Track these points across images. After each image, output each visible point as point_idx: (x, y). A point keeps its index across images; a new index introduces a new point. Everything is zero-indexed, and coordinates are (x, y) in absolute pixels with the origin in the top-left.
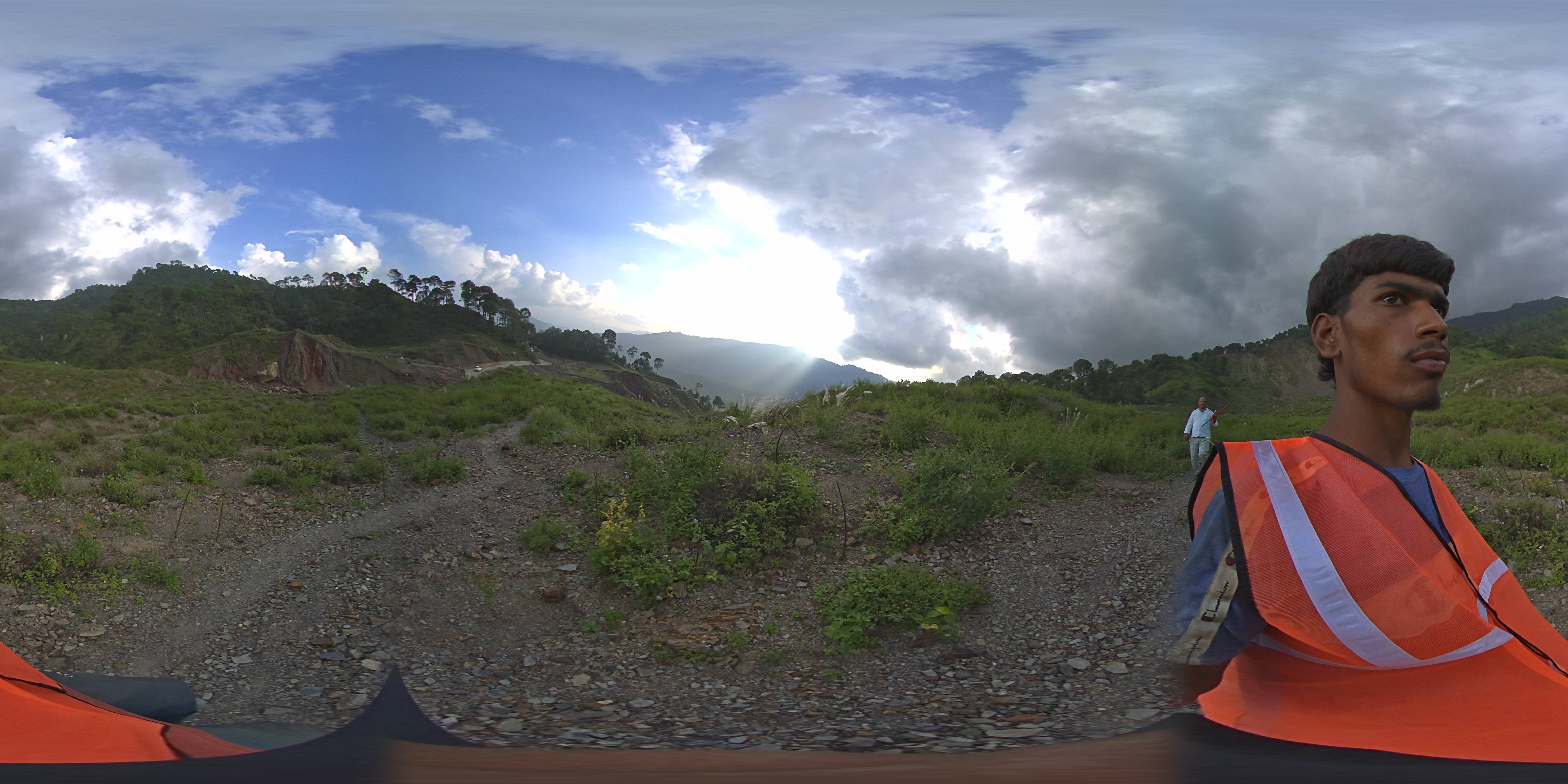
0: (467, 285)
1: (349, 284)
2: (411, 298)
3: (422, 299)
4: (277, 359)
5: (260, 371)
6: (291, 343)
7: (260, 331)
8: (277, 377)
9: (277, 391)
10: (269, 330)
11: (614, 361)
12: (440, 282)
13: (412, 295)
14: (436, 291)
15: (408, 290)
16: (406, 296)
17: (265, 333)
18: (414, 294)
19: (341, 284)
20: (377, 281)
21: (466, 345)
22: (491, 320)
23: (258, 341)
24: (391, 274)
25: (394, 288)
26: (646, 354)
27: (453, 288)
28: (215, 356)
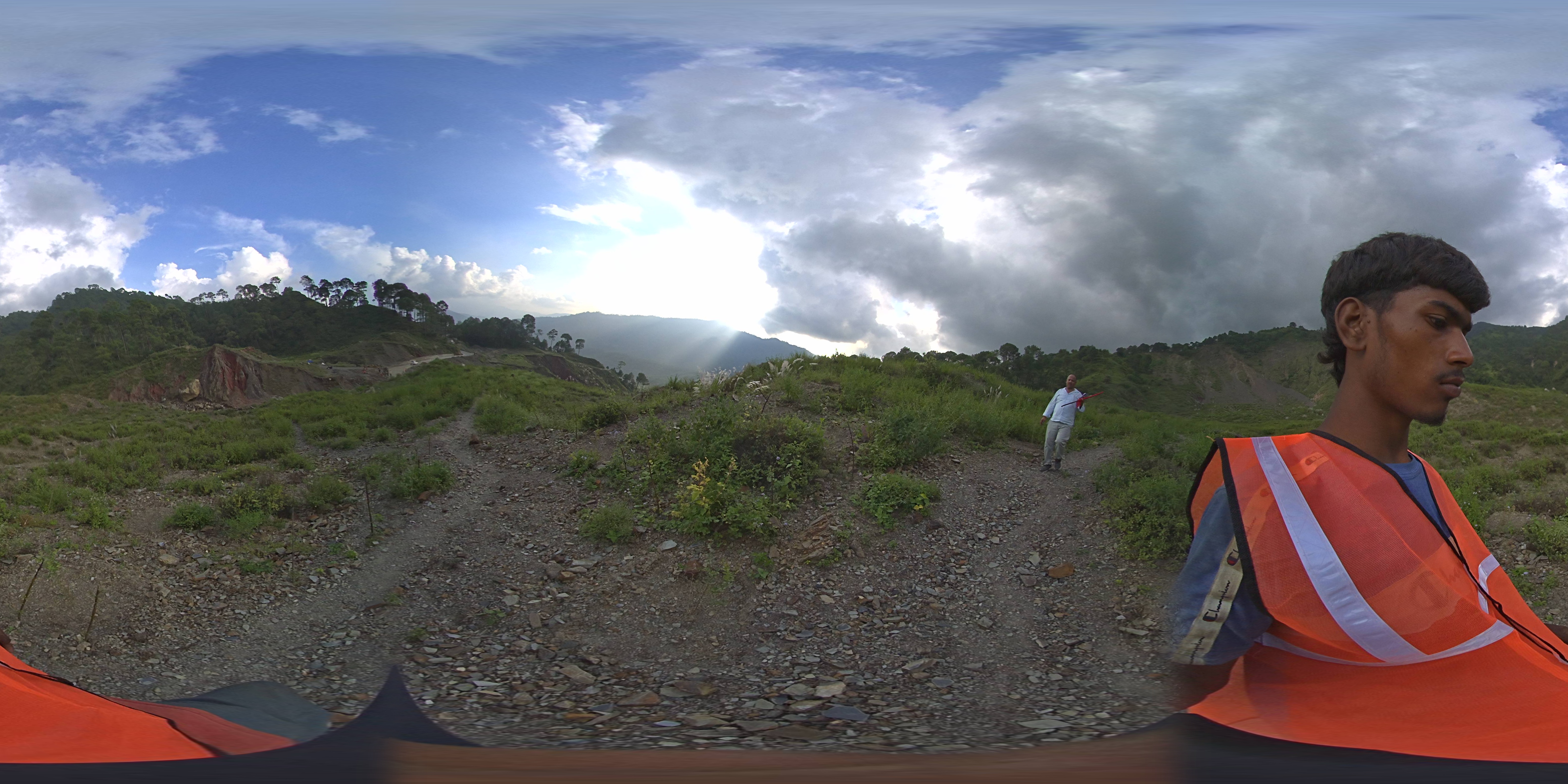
0: (379, 284)
1: (263, 295)
2: (324, 302)
3: (335, 303)
4: (199, 376)
5: (182, 389)
6: (211, 358)
7: (179, 349)
8: (199, 394)
9: (200, 408)
10: (188, 347)
11: (535, 346)
12: (351, 283)
13: (325, 300)
14: (348, 293)
15: (321, 295)
16: (319, 301)
17: (183, 351)
18: (327, 299)
19: (255, 296)
20: (290, 289)
21: (385, 343)
22: (409, 317)
23: (177, 360)
24: (303, 281)
25: (307, 295)
26: (566, 336)
27: (365, 289)
28: (135, 378)
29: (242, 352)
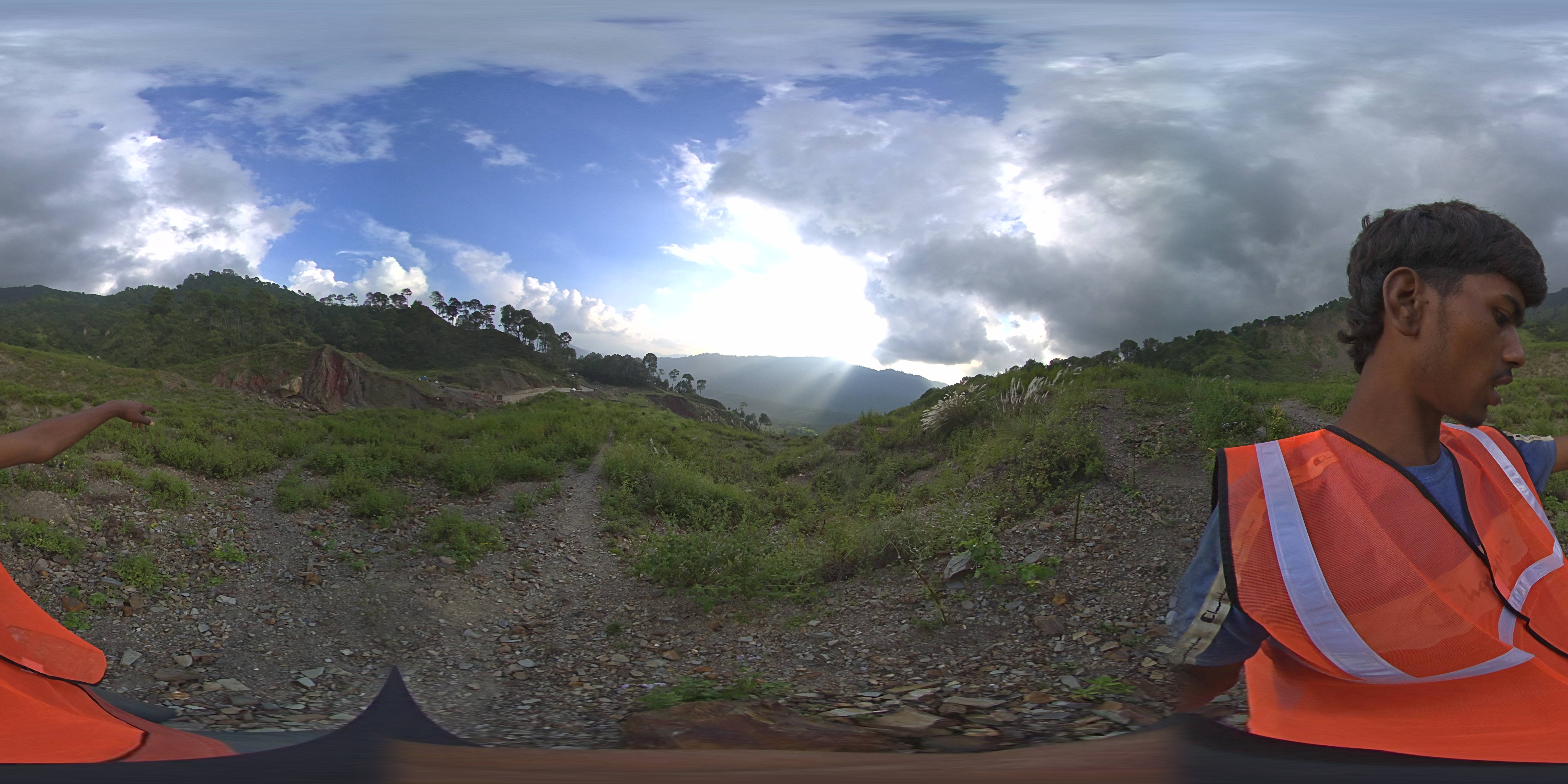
0: (507, 309)
1: (391, 304)
2: (451, 321)
3: (462, 324)
4: (302, 374)
5: (282, 385)
6: (318, 358)
7: (291, 344)
8: (299, 393)
9: (297, 407)
11: (656, 385)
12: (480, 305)
13: (452, 319)
14: (476, 315)
15: (449, 314)
16: (446, 319)
17: (295, 347)
18: (455, 318)
19: (384, 305)
20: (420, 303)
21: (504, 369)
22: (531, 346)
23: (286, 355)
24: (434, 297)
25: (435, 311)
26: (688, 376)
27: (493, 313)
28: (241, 366)
29: (352, 356)
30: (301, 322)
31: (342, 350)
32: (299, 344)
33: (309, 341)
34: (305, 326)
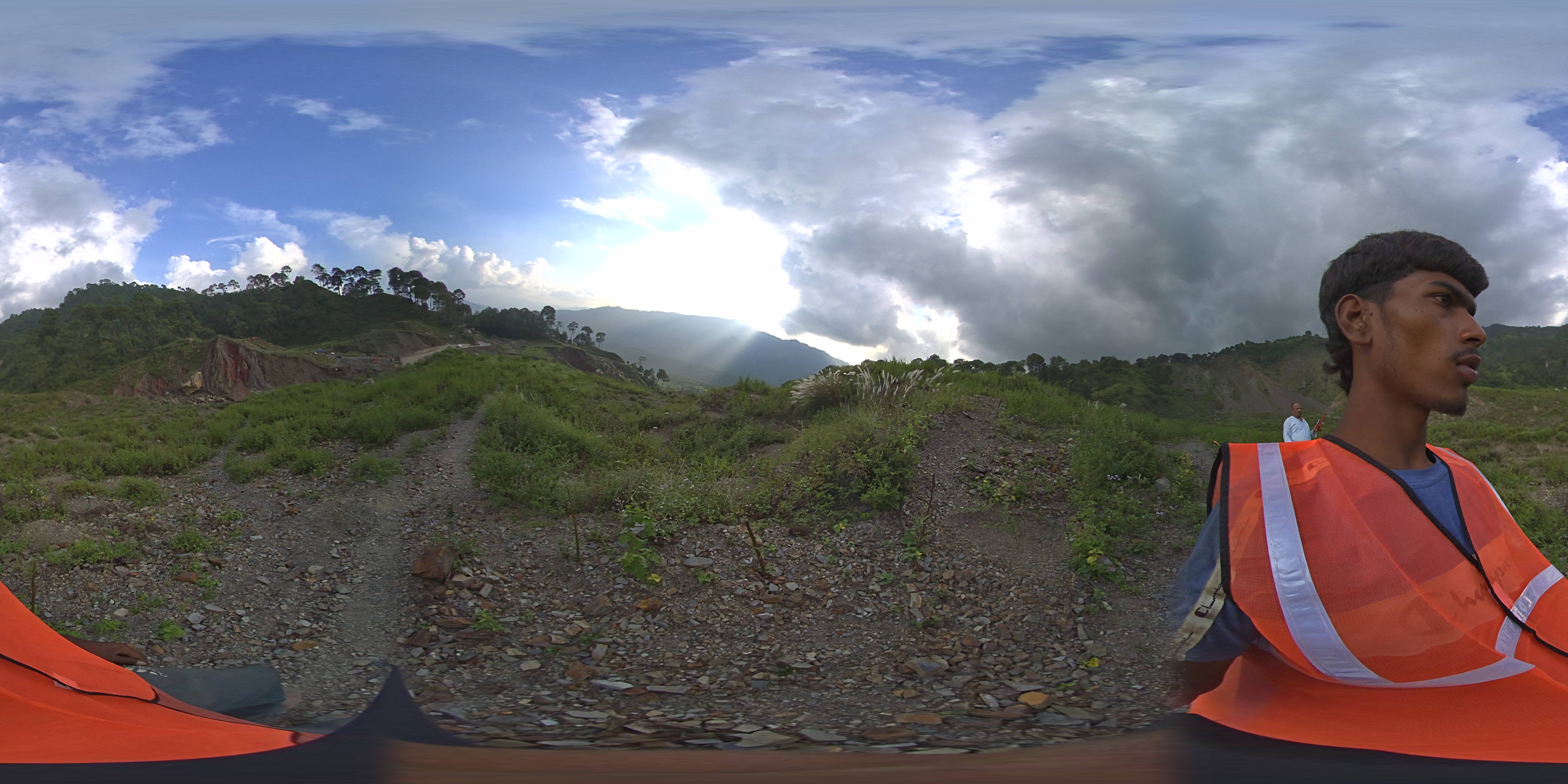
0: (395, 273)
1: (273, 285)
2: (337, 291)
3: (348, 292)
4: (202, 368)
5: (184, 383)
6: (213, 350)
7: (184, 341)
8: (202, 387)
9: (203, 402)
11: (555, 338)
12: (365, 272)
13: (338, 289)
14: (362, 281)
15: (333, 284)
17: (188, 343)
18: (340, 287)
19: (266, 286)
20: (301, 277)
21: (399, 332)
22: (425, 306)
23: (181, 353)
24: (314, 269)
25: (319, 283)
26: (587, 329)
27: (379, 277)
28: (139, 372)
29: (246, 342)
30: (188, 318)
31: (234, 337)
32: (191, 339)
33: (199, 335)
34: (193, 322)
